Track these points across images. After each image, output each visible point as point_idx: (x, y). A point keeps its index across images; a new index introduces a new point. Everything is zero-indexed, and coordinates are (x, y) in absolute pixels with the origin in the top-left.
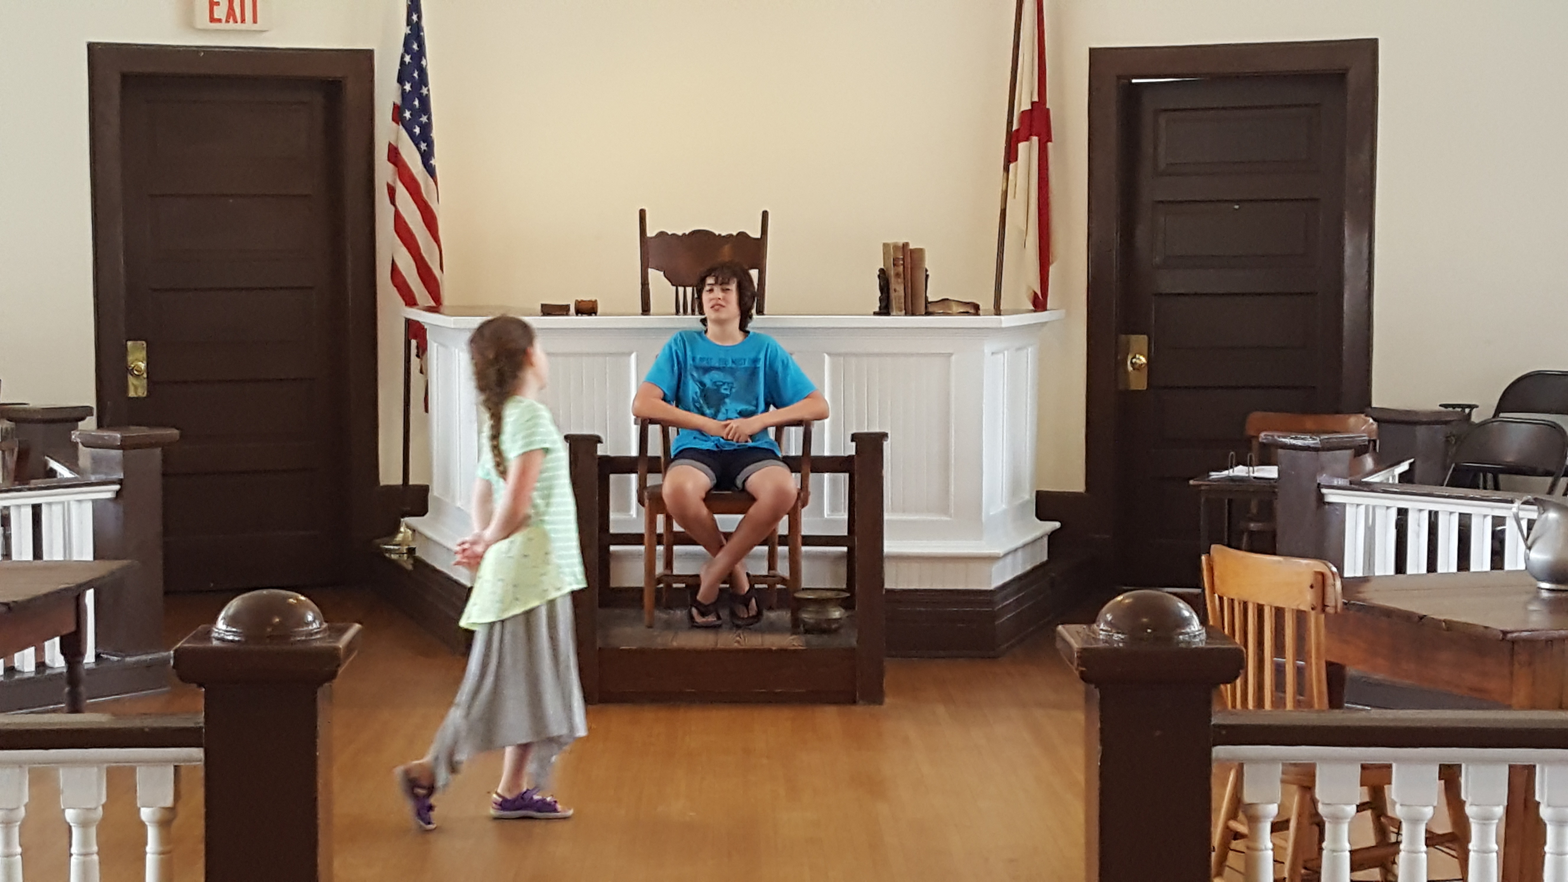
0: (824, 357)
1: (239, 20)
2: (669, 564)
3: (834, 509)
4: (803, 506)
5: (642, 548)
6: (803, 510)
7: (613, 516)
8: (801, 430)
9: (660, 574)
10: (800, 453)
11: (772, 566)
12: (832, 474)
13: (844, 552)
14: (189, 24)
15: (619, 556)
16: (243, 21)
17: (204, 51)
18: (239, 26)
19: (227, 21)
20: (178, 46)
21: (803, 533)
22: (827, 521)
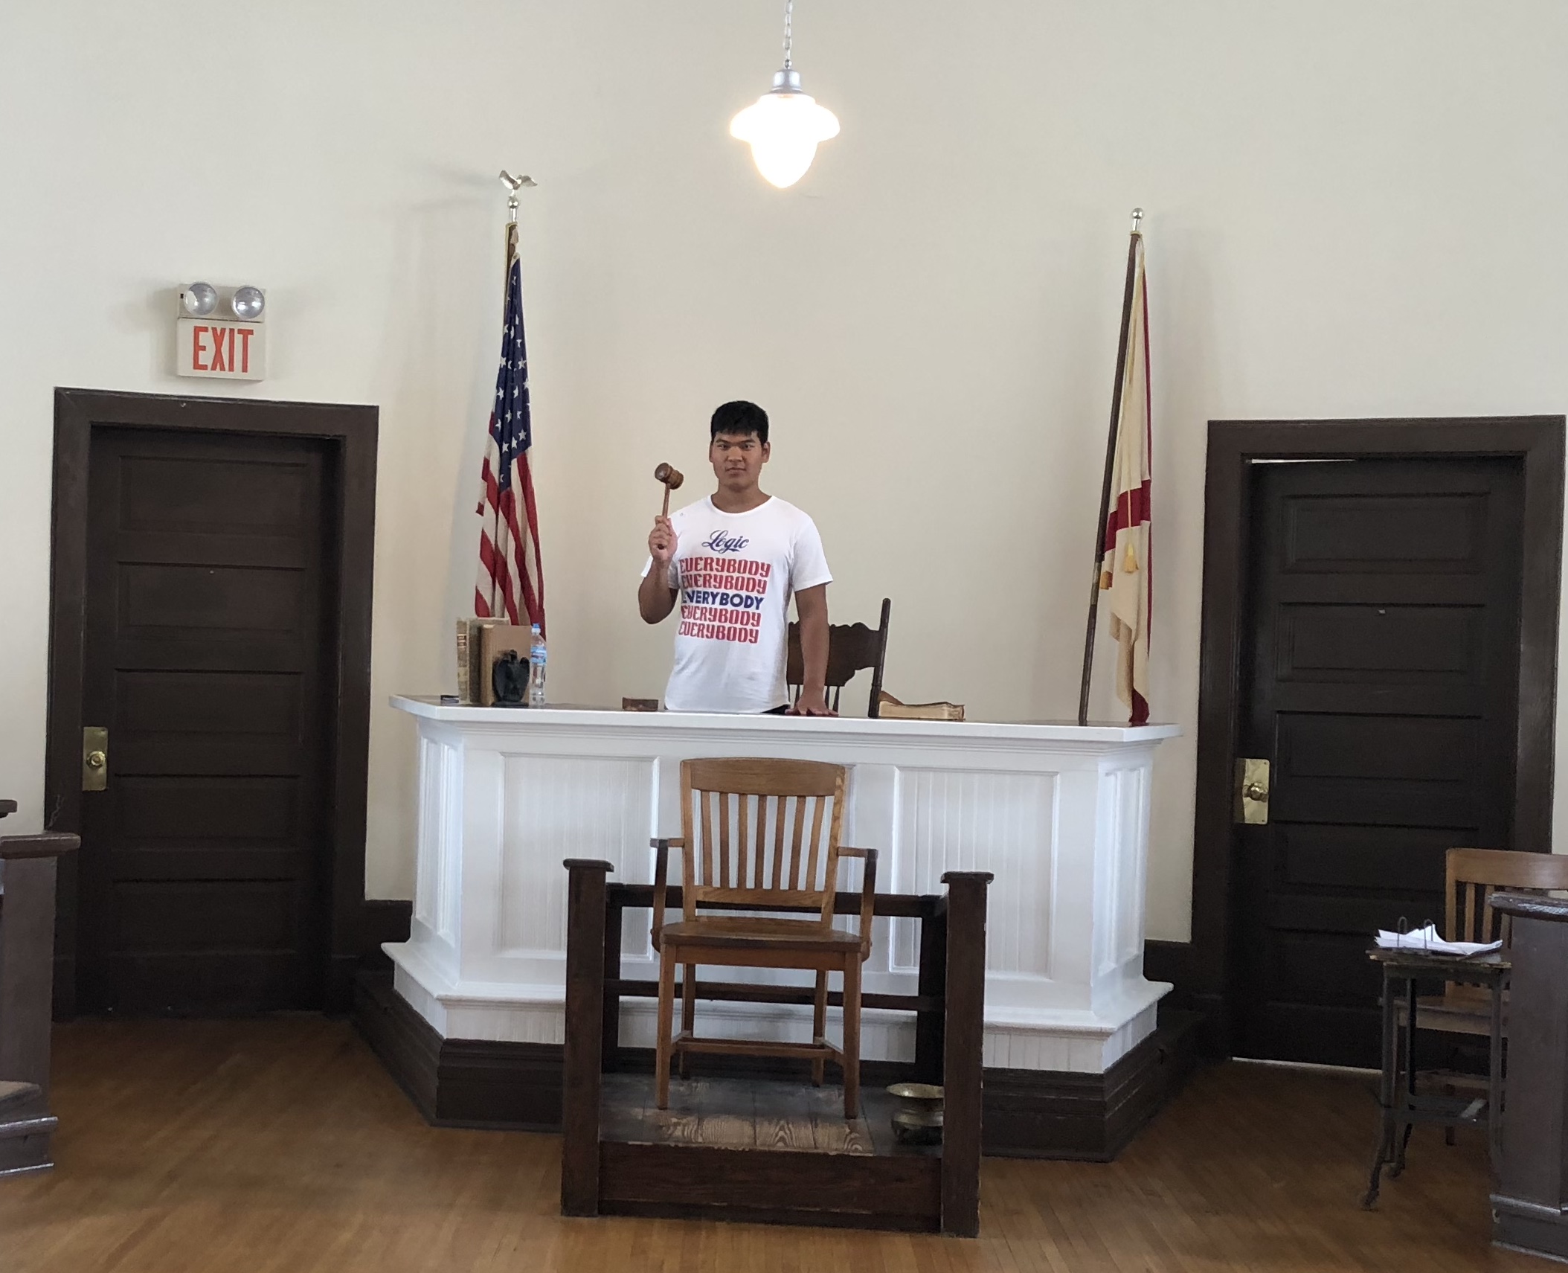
0: (893, 772)
1: (227, 367)
2: (688, 1023)
3: (899, 962)
4: (864, 959)
5: (655, 1000)
6: (864, 964)
7: (624, 958)
8: (862, 861)
9: (677, 1036)
10: (860, 890)
11: (818, 1031)
12: (899, 918)
13: (914, 1017)
14: (171, 371)
15: (630, 1009)
16: (231, 369)
17: (186, 402)
18: (227, 374)
19: (214, 368)
20: (157, 395)
21: (862, 992)
22: (892, 975)
